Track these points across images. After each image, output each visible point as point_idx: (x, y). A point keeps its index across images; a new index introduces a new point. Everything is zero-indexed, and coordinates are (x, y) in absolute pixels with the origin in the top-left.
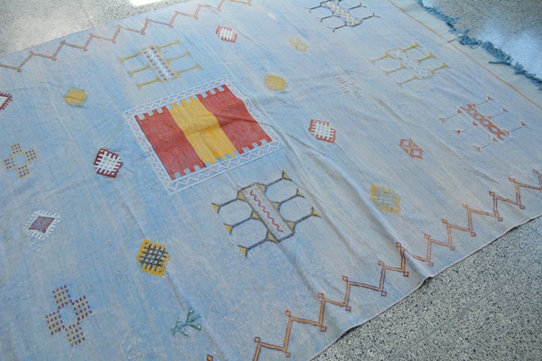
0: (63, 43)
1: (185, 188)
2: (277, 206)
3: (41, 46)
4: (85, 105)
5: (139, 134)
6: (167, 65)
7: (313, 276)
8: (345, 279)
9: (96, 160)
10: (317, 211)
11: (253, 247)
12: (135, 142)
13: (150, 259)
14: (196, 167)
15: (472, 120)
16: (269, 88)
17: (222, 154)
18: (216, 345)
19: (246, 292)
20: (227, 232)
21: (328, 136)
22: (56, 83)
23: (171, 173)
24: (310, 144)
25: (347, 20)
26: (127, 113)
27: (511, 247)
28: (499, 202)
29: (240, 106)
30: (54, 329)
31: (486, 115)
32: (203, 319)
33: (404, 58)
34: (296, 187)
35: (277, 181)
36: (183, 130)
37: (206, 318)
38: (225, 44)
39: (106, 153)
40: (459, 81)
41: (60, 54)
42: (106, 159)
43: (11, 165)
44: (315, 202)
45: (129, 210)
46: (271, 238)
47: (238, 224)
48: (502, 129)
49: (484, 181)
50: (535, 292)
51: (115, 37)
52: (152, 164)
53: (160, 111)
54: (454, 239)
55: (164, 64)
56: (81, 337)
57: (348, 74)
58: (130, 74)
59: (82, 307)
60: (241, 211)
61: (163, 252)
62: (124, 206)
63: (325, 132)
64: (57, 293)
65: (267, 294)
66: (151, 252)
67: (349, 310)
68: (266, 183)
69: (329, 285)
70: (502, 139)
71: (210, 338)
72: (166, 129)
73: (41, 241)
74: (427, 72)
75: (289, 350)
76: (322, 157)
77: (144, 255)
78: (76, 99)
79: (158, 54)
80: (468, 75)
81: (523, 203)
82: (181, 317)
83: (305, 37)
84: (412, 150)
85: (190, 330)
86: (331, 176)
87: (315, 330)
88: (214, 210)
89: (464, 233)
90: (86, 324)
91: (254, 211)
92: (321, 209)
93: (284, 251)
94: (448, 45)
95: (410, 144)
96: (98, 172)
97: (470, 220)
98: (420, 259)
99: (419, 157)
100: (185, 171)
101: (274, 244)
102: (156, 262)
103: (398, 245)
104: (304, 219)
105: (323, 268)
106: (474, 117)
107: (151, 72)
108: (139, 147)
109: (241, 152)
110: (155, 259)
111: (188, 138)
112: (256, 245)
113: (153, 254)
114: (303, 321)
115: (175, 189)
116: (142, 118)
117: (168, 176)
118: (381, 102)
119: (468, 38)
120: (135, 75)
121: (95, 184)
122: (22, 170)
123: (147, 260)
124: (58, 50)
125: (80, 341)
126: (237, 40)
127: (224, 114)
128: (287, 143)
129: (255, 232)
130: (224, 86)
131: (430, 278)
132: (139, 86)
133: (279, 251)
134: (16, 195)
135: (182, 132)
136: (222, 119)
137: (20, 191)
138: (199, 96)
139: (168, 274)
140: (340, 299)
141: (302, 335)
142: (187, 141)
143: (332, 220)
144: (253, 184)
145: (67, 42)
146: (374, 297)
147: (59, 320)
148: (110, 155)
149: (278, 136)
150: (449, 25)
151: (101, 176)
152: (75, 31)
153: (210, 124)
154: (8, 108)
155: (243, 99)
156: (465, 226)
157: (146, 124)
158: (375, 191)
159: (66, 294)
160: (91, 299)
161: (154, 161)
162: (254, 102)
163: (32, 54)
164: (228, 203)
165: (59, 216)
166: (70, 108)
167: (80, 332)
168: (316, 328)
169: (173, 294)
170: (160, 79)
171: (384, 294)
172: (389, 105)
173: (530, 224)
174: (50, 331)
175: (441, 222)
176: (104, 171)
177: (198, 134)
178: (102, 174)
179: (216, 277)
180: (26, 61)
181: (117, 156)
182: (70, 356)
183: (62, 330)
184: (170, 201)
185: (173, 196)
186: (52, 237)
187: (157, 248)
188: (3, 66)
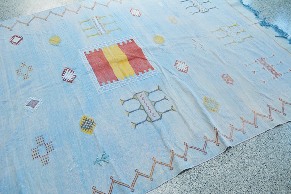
0: (51, 12)
1: (107, 91)
2: (153, 103)
3: (39, 13)
4: (59, 45)
5: (86, 61)
6: (103, 26)
7: (169, 141)
8: (186, 144)
9: (63, 73)
10: (174, 108)
11: (139, 123)
12: (83, 66)
13: (86, 125)
14: (114, 81)
15: (263, 66)
16: (155, 42)
17: (127, 75)
18: (115, 172)
19: (133, 146)
20: (126, 115)
21: (184, 69)
22: (46, 33)
23: (100, 83)
24: (174, 73)
25: (200, 9)
26: (80, 50)
27: (276, 135)
28: (272, 110)
29: (139, 51)
31: (270, 64)
32: (110, 158)
33: (229, 31)
34: (164, 95)
35: (155, 91)
36: (109, 61)
37: (112, 158)
38: (134, 18)
39: (68, 70)
40: (257, 45)
41: (49, 18)
42: (68, 73)
43: (20, 73)
44: (174, 103)
45: (78, 100)
46: (149, 120)
47: (133, 111)
48: (278, 72)
49: (265, 99)
50: (286, 159)
51: (78, 11)
52: (91, 77)
53: (98, 50)
54: (246, 128)
55: (102, 26)
56: (48, 161)
57: (198, 38)
58: (84, 30)
59: (50, 147)
60: (135, 105)
61: (93, 122)
62: (75, 97)
63: (183, 67)
64: (38, 139)
65: (144, 148)
66: (87, 122)
67: (186, 160)
68: (149, 91)
69: (177, 146)
70: (278, 78)
71: (113, 168)
72: (100, 60)
73: (32, 112)
74: (240, 39)
75: (153, 178)
76: (180, 80)
77: (83, 123)
78: (55, 42)
79: (99, 21)
80: (263, 42)
81: (285, 112)
82: (99, 156)
83: (177, 16)
84: (228, 80)
85: (103, 163)
86: (183, 90)
87: (167, 169)
88: (121, 103)
89: (251, 125)
90: (51, 155)
91: (141, 105)
92: (176, 107)
93: (155, 127)
94: (254, 25)
95: (227, 76)
96: (63, 80)
97: (255, 119)
98: (226, 137)
99: (232, 84)
100: (108, 82)
101: (150, 123)
102: (89, 127)
103: (215, 129)
104: (167, 111)
105: (175, 137)
106: (264, 65)
107: (95, 30)
108: (85, 68)
109: (138, 74)
110: (89, 126)
111: (111, 65)
112: (141, 123)
113: (87, 123)
114: (161, 164)
115: (102, 91)
116: (88, 53)
118: (214, 54)
119: (265, 22)
120: (86, 31)
121: (62, 85)
122: (25, 76)
123: (84, 126)
124: (48, 16)
125: (47, 163)
126: (141, 16)
127: (130, 54)
128: (162, 71)
129: (141, 116)
130: (132, 40)
131: (230, 147)
132: (88, 37)
133: (153, 127)
134: (21, 88)
135: (108, 62)
136: (129, 57)
137: (23, 86)
138: (119, 44)
139: (94, 133)
140: (182, 154)
141: (160, 170)
142: (110, 67)
143: (181, 113)
144: (142, 92)
145: (53, 12)
146: (200, 154)
147: (37, 152)
148: (70, 71)
149: (158, 68)
150: (256, 15)
151: (65, 82)
152: (58, 6)
153: (123, 59)
154: (20, 44)
155: (141, 47)
156: (252, 122)
157: (89, 57)
158: (206, 100)
159: (42, 140)
160: (54, 143)
161: (92, 75)
162: (147, 49)
163: (35, 17)
164: (129, 100)
165: (42, 100)
166: (52, 46)
167: (47, 159)
168: (168, 168)
169: (96, 144)
170: (99, 34)
171: (205, 153)
172: (218, 55)
173: (288, 124)
174: (33, 157)
175: (240, 119)
177: (116, 63)
178: (65, 80)
179: (119, 137)
180: (31, 20)
181: (74, 72)
182: (42, 170)
183: (39, 157)
184: (98, 97)
185: (101, 94)
186: (38, 111)
187: (90, 120)
188: (20, 22)
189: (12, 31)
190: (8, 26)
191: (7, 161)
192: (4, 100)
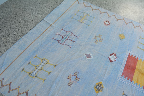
1: (122, 81)
3: (126, 19)
4: (122, 40)
5: (126, 58)
9: (111, 54)
12: (123, 59)
13: (98, 87)
14: (130, 79)
17: (139, 83)
22: (121, 30)
23: (123, 74)
26: (128, 51)
30: (69, 78)
39: (115, 55)
41: (128, 24)
42: (113, 56)
43: (96, 38)
45: (106, 72)
52: (121, 67)
53: (136, 58)
56: (71, 85)
59: (77, 80)
61: (102, 89)
62: (106, 70)
64: (76, 72)
72: (133, 63)
73: (85, 59)
77: (98, 85)
78: (121, 37)
88: (122, 93)
90: (74, 84)
96: (109, 57)
100: (126, 77)
102: (98, 89)
108: (123, 61)
110: (99, 88)
111: (135, 71)
113: (100, 87)
115: (120, 79)
116: (130, 55)
117: (121, 74)
120: (140, 44)
121: (106, 59)
122: (96, 41)
123: (97, 86)
124: (129, 23)
125: (70, 86)
132: (138, 47)
134: (90, 45)
135: (135, 68)
137: (92, 45)
139: (98, 94)
142: (134, 71)
145: (133, 23)
147: (71, 77)
148: (115, 56)
151: (108, 59)
154: (107, 26)
157: (130, 57)
159: (77, 74)
160: (80, 81)
161: (122, 68)
163: (123, 19)
165: (93, 58)
166: (118, 38)
167: (71, 84)
174: (68, 77)
176: (110, 58)
177: (138, 72)
178: (109, 58)
180: (120, 19)
181: (116, 58)
182: (65, 86)
183: (70, 80)
184: (116, 80)
185: (118, 80)
186: (87, 61)
187: (102, 87)
188: (115, 16)
189: (109, 18)
190: (109, 15)
191: (59, 69)
192: (80, 44)
